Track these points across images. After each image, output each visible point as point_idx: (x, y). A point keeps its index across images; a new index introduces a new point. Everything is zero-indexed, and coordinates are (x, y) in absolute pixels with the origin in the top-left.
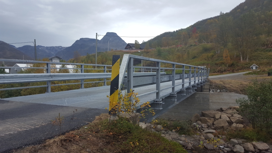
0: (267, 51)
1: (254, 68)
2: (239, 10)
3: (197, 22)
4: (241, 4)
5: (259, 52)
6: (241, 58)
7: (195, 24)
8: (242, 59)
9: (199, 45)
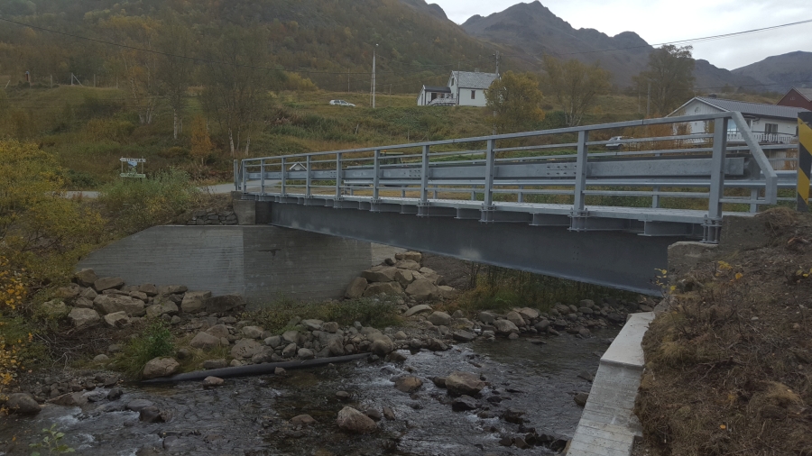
5: (263, 134)
6: (232, 143)
8: (233, 147)
9: (55, 87)
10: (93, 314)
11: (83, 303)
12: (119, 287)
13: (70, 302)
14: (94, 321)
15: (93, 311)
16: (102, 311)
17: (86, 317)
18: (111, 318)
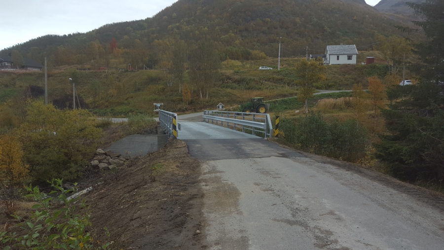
0: (223, 87)
1: (221, 107)
2: (166, 17)
3: (104, 26)
4: (167, 8)
5: (217, 88)
6: (201, 94)
7: (101, 29)
8: (201, 96)
9: (138, 71)
10: (106, 165)
11: (104, 161)
12: (118, 157)
13: (100, 161)
14: (106, 167)
15: (106, 164)
16: (109, 164)
17: (103, 166)
18: (110, 167)
